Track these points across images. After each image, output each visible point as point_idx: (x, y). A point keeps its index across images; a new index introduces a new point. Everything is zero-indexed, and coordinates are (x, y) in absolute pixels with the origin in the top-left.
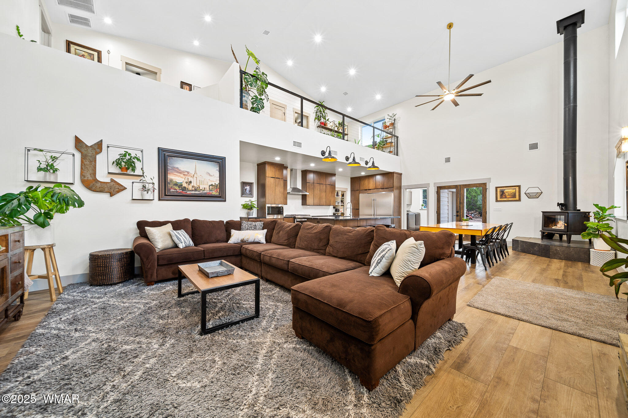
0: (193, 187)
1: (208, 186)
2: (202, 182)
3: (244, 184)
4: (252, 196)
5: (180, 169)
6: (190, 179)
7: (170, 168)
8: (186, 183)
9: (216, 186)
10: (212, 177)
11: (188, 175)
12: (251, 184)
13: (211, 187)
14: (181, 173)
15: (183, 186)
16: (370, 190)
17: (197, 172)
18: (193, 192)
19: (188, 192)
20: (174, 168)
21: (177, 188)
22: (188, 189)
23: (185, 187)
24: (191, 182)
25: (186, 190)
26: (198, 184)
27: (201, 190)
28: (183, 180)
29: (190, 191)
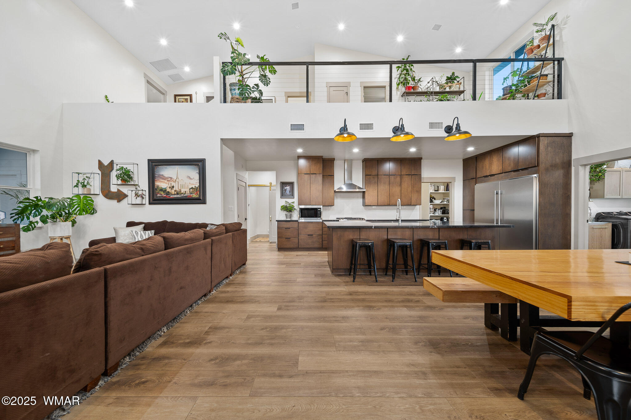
0: (175, 191)
1: (189, 189)
2: (183, 186)
3: (283, 184)
4: (293, 197)
5: (164, 175)
6: (173, 184)
7: (157, 176)
8: (170, 187)
9: (196, 188)
10: (192, 180)
11: (171, 180)
12: (291, 184)
13: (191, 190)
14: (165, 179)
15: (167, 191)
16: (493, 175)
17: (179, 177)
18: (176, 196)
19: (171, 196)
20: (160, 175)
21: (162, 193)
22: (171, 193)
23: (168, 192)
24: (173, 187)
25: (169, 195)
26: (180, 188)
27: (182, 193)
28: (167, 185)
29: (173, 195)
